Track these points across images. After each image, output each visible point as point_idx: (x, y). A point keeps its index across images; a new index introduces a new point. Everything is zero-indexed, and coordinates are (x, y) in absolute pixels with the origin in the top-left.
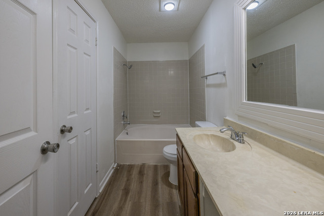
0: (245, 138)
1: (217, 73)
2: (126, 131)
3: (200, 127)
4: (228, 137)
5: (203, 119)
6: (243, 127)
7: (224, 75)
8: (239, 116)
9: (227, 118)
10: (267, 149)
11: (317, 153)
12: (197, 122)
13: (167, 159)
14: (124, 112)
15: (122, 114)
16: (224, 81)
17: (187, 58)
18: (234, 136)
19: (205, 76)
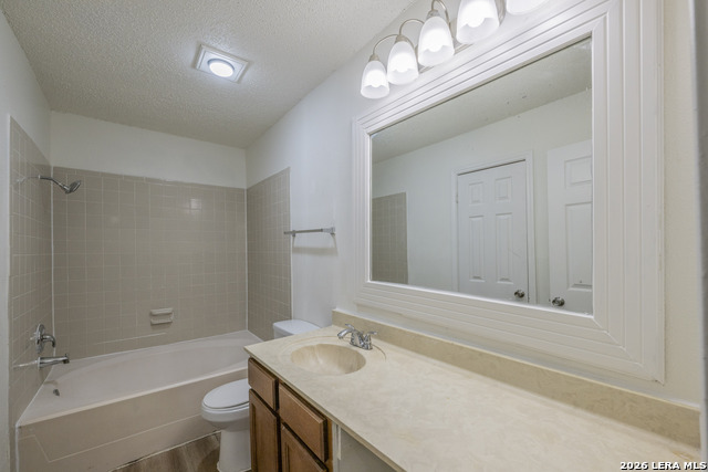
0: (373, 341)
1: (321, 230)
2: (53, 387)
3: (290, 334)
4: (345, 343)
5: (286, 315)
6: (366, 323)
7: (333, 234)
8: (358, 305)
9: (337, 310)
10: (402, 350)
11: (455, 343)
12: (277, 325)
13: (211, 423)
14: (42, 327)
15: (37, 335)
16: (331, 244)
17: (244, 186)
18: (357, 340)
19: (290, 233)
